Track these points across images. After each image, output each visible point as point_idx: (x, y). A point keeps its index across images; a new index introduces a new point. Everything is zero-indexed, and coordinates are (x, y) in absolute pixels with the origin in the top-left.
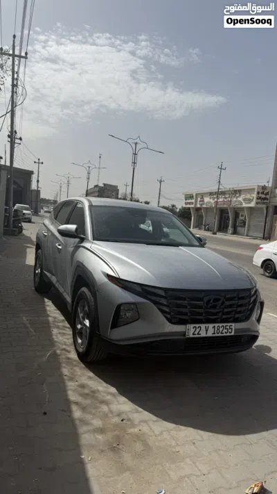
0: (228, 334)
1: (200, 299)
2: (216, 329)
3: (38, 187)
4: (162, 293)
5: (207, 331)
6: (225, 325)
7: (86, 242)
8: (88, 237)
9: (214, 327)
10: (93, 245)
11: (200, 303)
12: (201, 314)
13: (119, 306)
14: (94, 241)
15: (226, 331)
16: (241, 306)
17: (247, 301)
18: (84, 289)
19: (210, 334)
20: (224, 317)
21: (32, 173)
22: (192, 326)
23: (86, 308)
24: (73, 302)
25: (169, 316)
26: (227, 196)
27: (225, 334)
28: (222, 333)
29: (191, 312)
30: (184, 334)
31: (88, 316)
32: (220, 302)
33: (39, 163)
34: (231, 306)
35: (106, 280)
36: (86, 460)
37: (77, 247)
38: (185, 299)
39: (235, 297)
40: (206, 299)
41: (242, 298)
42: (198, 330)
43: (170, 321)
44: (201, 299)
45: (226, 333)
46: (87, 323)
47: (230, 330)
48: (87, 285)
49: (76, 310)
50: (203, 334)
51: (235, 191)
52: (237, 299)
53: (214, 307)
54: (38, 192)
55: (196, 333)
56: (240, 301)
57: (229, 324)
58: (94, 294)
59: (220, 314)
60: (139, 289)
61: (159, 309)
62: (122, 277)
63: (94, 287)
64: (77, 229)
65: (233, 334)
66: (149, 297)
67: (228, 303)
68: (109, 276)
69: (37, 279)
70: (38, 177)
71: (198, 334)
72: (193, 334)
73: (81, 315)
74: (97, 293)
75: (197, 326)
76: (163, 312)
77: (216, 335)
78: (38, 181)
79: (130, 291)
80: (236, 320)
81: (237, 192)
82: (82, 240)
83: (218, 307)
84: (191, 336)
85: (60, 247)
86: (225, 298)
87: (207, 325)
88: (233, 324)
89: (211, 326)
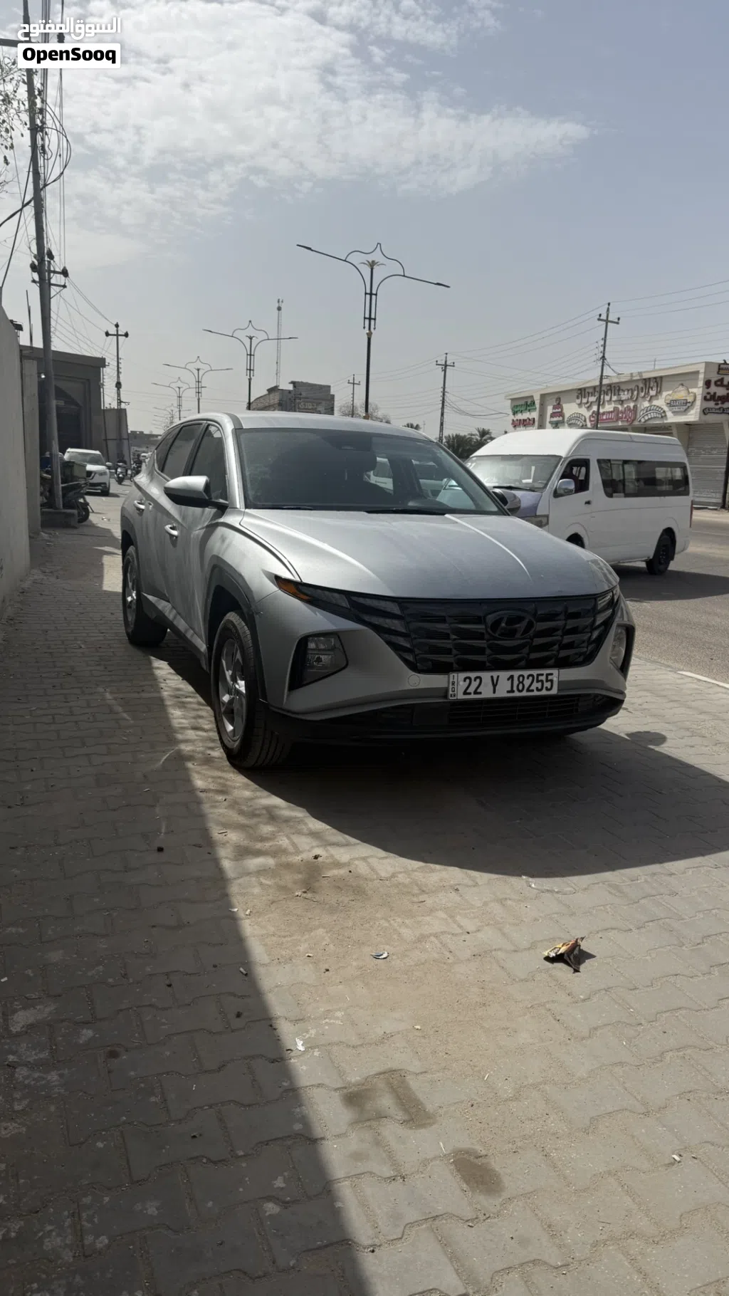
0: (544, 692)
1: (479, 620)
2: (516, 682)
3: (120, 402)
4: (395, 609)
5: (495, 686)
6: (535, 672)
7: (230, 513)
8: (233, 502)
9: (512, 677)
10: (246, 519)
11: (480, 627)
12: (481, 651)
13: (304, 641)
14: (247, 510)
15: (539, 685)
16: (574, 631)
17: (589, 621)
18: (232, 617)
19: (502, 692)
20: (534, 656)
21: (101, 363)
22: (462, 675)
23: (238, 656)
24: (210, 648)
25: (410, 658)
26: (624, 396)
27: (536, 693)
28: (528, 690)
29: (458, 647)
30: (445, 692)
31: (242, 672)
32: (523, 624)
33: (118, 334)
34: (550, 632)
35: (272, 588)
36: (241, 915)
37: (212, 527)
38: (442, 620)
39: (557, 615)
40: (491, 618)
41: (576, 615)
42: (475, 684)
43: (413, 667)
44: (479, 618)
45: (538, 690)
46: (241, 685)
47: (548, 685)
48: (235, 606)
49: (218, 664)
50: (487, 692)
51: (647, 381)
52: (562, 617)
53: (511, 634)
54: (120, 414)
55: (471, 689)
56: (569, 622)
57: (545, 672)
58: (250, 620)
59: (526, 650)
60: (344, 603)
61: (389, 643)
62: (305, 581)
63: (249, 606)
64: (207, 486)
65: (554, 691)
66: (367, 618)
67: (541, 626)
68: (278, 580)
69: (131, 618)
70: (118, 372)
71: (476, 692)
72: (465, 693)
73: (228, 674)
74: (257, 617)
75: (473, 675)
76: (396, 648)
77: (517, 694)
78: (118, 385)
79: (324, 609)
80: (563, 663)
81: (652, 384)
82: (222, 509)
83: (518, 635)
84: (461, 696)
85: (175, 533)
86: (535, 615)
87: (495, 674)
88: (555, 672)
89: (504, 675)
